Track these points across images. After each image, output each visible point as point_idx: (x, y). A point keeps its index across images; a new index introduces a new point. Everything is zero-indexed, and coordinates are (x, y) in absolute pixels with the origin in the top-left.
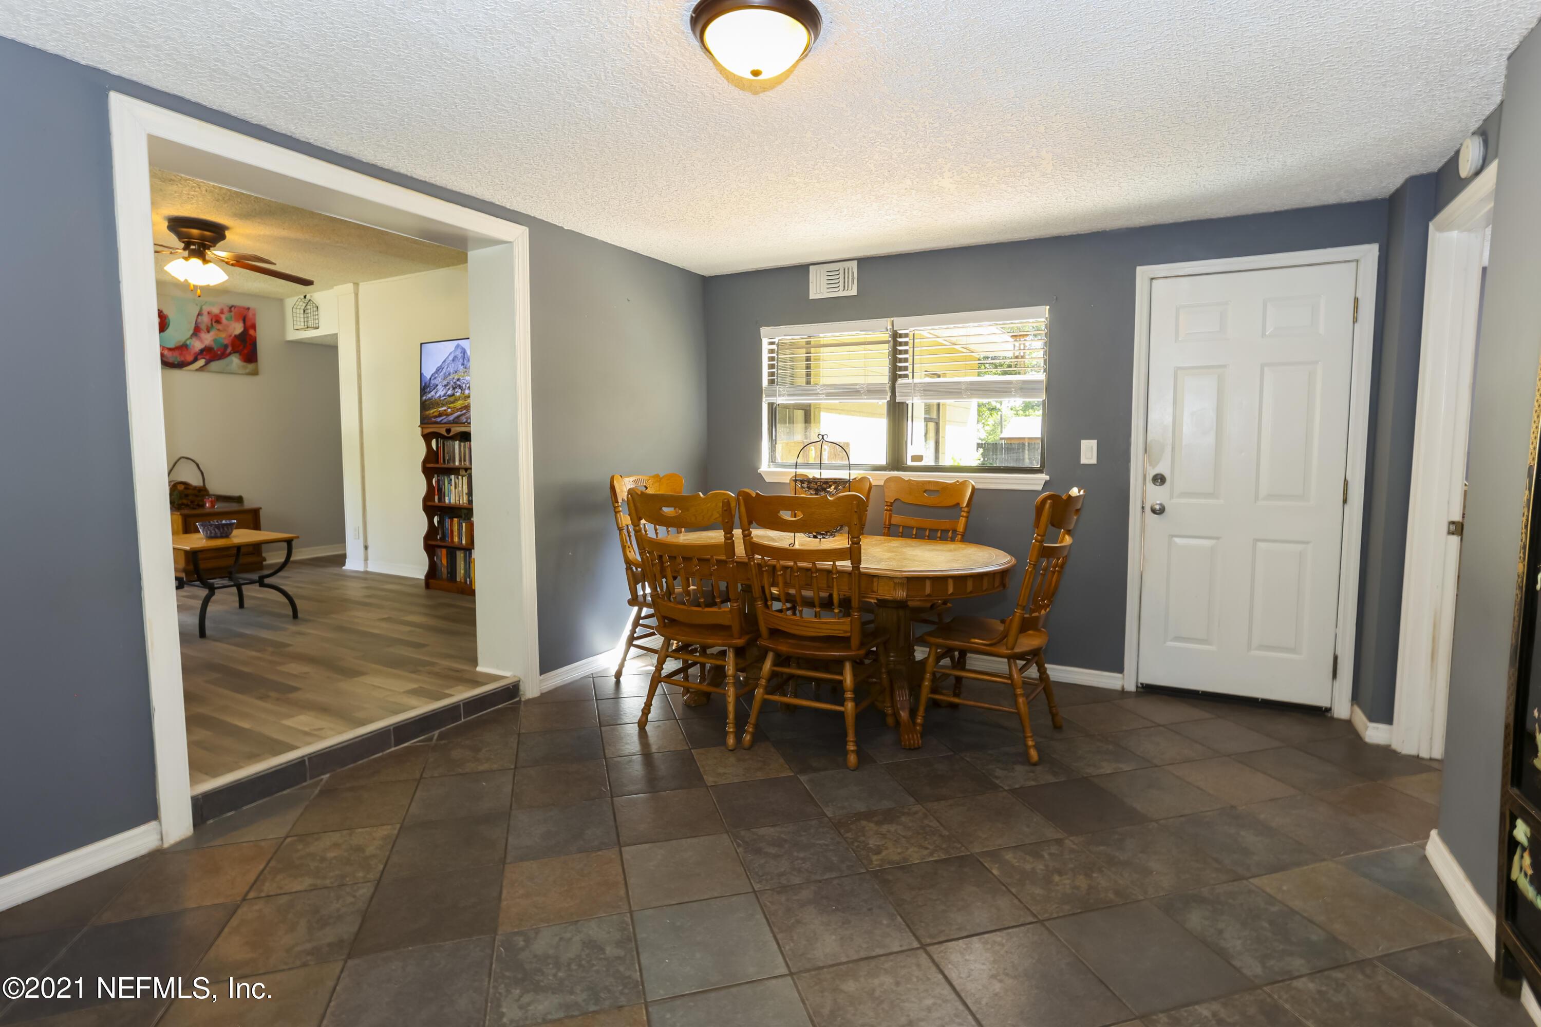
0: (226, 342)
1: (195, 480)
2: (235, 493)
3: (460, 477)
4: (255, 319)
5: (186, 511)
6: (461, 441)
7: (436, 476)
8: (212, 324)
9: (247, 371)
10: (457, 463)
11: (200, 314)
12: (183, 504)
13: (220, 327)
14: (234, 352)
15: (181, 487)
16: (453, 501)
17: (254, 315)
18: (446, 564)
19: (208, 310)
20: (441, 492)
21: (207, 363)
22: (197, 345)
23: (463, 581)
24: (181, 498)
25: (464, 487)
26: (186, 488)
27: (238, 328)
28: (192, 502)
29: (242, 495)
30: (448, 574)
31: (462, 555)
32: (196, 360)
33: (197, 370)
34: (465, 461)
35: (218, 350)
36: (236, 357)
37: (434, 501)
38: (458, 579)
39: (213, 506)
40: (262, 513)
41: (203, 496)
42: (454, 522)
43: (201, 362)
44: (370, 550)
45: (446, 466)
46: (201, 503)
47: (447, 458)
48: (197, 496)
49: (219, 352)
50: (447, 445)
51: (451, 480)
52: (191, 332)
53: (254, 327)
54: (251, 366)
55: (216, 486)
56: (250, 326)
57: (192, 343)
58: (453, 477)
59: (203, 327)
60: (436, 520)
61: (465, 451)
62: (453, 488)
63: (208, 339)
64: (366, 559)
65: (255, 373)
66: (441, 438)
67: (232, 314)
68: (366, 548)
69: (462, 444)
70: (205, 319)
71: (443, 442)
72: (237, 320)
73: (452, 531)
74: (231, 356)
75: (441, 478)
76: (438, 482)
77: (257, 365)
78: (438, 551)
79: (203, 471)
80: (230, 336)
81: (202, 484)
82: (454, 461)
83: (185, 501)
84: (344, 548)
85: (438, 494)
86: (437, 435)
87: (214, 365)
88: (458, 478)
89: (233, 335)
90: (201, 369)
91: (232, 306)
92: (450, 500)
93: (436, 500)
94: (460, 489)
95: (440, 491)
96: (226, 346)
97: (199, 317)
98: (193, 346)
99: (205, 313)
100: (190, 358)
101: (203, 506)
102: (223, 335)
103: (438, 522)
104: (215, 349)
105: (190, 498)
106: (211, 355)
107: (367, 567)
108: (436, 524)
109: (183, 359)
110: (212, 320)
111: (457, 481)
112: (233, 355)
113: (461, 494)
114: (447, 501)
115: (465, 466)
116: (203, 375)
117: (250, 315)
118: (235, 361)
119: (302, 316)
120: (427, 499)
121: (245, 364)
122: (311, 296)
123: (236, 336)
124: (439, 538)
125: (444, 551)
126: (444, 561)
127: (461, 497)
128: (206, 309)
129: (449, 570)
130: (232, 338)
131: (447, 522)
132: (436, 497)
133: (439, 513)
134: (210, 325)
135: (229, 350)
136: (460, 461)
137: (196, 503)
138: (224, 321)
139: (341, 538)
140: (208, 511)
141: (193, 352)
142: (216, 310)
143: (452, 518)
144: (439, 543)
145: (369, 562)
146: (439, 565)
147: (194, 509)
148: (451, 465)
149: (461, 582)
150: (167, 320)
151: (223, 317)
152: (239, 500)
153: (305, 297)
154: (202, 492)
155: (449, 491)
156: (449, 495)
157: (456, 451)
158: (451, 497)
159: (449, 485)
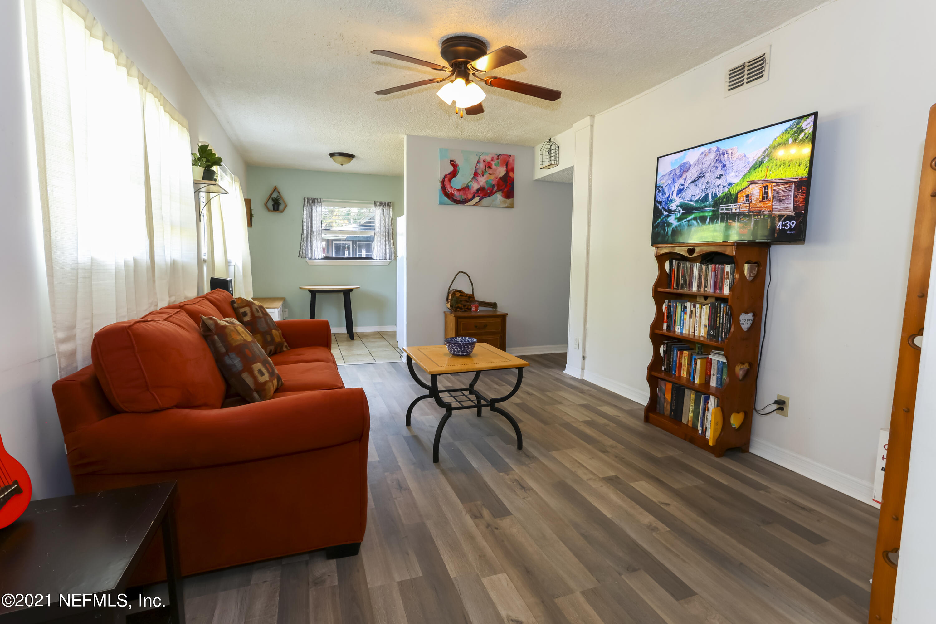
0: (494, 183)
1: (467, 290)
2: (492, 301)
3: (698, 306)
4: (514, 164)
5: (460, 314)
6: (701, 263)
7: (666, 301)
8: (485, 169)
9: (506, 205)
10: (695, 289)
11: (478, 162)
12: (458, 307)
13: (490, 171)
14: (499, 191)
15: (458, 294)
16: (685, 331)
17: (514, 160)
18: (669, 400)
19: (484, 159)
20: (671, 320)
21: (480, 200)
22: (475, 186)
23: (690, 424)
24: (457, 303)
25: (703, 318)
26: (460, 295)
27: (501, 172)
28: (464, 306)
29: (496, 302)
30: (671, 412)
31: (693, 396)
32: (474, 197)
33: (474, 205)
34: (706, 286)
35: (488, 190)
36: (500, 195)
37: (662, 330)
38: (684, 421)
39: (476, 310)
40: (508, 319)
41: (471, 302)
42: (684, 355)
43: (477, 199)
44: (586, 360)
45: (680, 291)
46: (469, 307)
47: (681, 282)
48: (467, 302)
49: (489, 191)
50: (684, 268)
51: (686, 307)
52: (472, 176)
53: (513, 170)
54: (509, 201)
55: (480, 296)
56: (510, 170)
57: (472, 185)
58: (688, 304)
59: (480, 172)
60: (662, 349)
61: (706, 276)
62: (687, 317)
63: (482, 181)
64: (583, 369)
65: (511, 206)
66: (676, 259)
67: (499, 160)
68: (584, 358)
69: (704, 267)
70: (482, 166)
71: (678, 264)
72: (502, 165)
73: (680, 365)
74: (496, 194)
75: (673, 303)
76: (669, 307)
77: (513, 200)
78: (662, 384)
79: (473, 283)
80: (497, 178)
81: (471, 293)
82: (690, 286)
83: (460, 305)
84: (566, 348)
85: (667, 322)
86: (671, 256)
87: (486, 201)
88: (695, 306)
89: (499, 178)
90: (477, 204)
91: (500, 154)
92: (682, 329)
93: (665, 328)
94: (697, 319)
95: (670, 317)
96: (494, 186)
97: (478, 165)
98: (473, 187)
99: (482, 161)
100: (470, 196)
101: (470, 309)
102: (492, 177)
103: (664, 351)
104: (486, 189)
105: (463, 302)
106: (484, 193)
107: (583, 376)
108: (662, 354)
109: (466, 197)
110: (485, 166)
111: (693, 309)
112: (498, 192)
113: (697, 325)
114: (678, 330)
115: (706, 294)
116: (479, 210)
117: (511, 161)
118: (499, 197)
119: (547, 157)
120: (655, 326)
121: (505, 199)
122: (554, 139)
123: (500, 178)
124: (663, 369)
125: (669, 386)
126: (668, 397)
127: (697, 329)
128: (483, 158)
129: (673, 408)
130: (497, 180)
131: (675, 354)
132: (665, 325)
133: (666, 342)
134: (484, 171)
135: (495, 189)
136: (699, 286)
137: (466, 307)
138: (494, 166)
139: (564, 340)
140: (473, 314)
141: (472, 192)
142: (488, 159)
143: (681, 350)
144: (663, 375)
145: (585, 371)
146: (662, 399)
147: (465, 311)
148: (686, 290)
149: (687, 425)
150: (458, 168)
151: (493, 163)
152: (494, 305)
153: (550, 140)
154: (471, 298)
155: (683, 320)
156: (682, 324)
157: (694, 275)
158: (683, 327)
159: (683, 313)
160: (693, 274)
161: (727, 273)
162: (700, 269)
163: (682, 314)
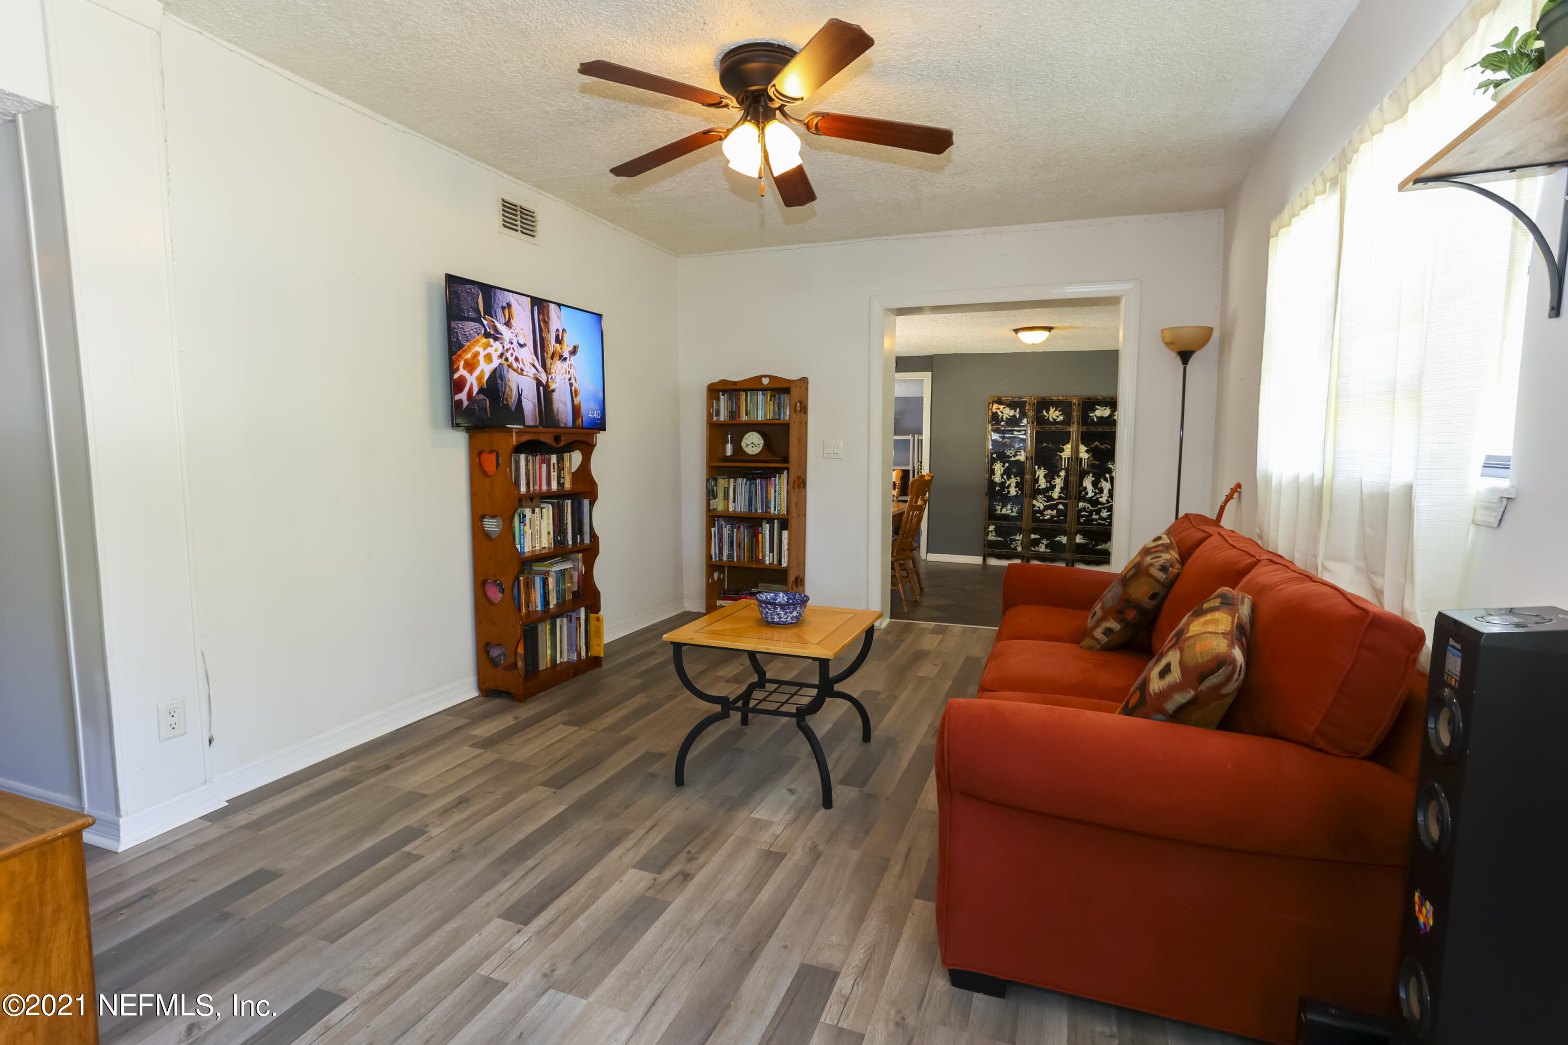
3: (537, 510)
16: (527, 549)
25: (544, 524)
38: (542, 667)
51: (525, 516)
58: (527, 512)
62: (527, 528)
88: (533, 512)
92: (523, 547)
94: (537, 527)
111: (532, 516)
113: (537, 535)
127: (538, 541)
155: (522, 534)
156: (522, 541)
157: (521, 471)
158: (524, 544)
159: (522, 525)
160: (519, 468)
161: (554, 464)
162: (527, 461)
163: (522, 527)
